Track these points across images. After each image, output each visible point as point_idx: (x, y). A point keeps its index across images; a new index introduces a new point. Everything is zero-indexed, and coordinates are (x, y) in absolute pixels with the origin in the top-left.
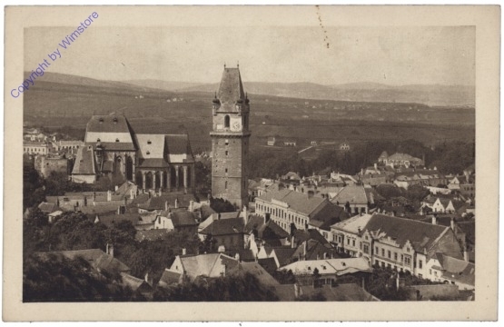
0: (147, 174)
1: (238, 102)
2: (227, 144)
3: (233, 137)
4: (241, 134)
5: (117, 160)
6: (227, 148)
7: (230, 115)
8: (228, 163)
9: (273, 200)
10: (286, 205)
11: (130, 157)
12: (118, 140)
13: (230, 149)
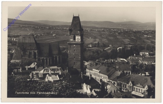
0: (42, 59)
1: (79, 30)
3: (77, 44)
4: (80, 43)
5: (30, 54)
7: (75, 35)
8: (75, 54)
9: (93, 70)
10: (98, 71)
11: (35, 52)
12: (31, 46)
13: (76, 49)
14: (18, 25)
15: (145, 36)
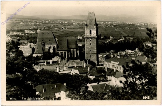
0: (61, 53)
1: (95, 25)
2: (91, 41)
3: (93, 38)
4: (96, 37)
5: (50, 48)
6: (91, 42)
7: (91, 30)
8: (91, 48)
9: (112, 62)
10: (118, 63)
11: (54, 46)
12: (50, 40)
13: (92, 42)
14: (19, 20)
15: (138, 28)
